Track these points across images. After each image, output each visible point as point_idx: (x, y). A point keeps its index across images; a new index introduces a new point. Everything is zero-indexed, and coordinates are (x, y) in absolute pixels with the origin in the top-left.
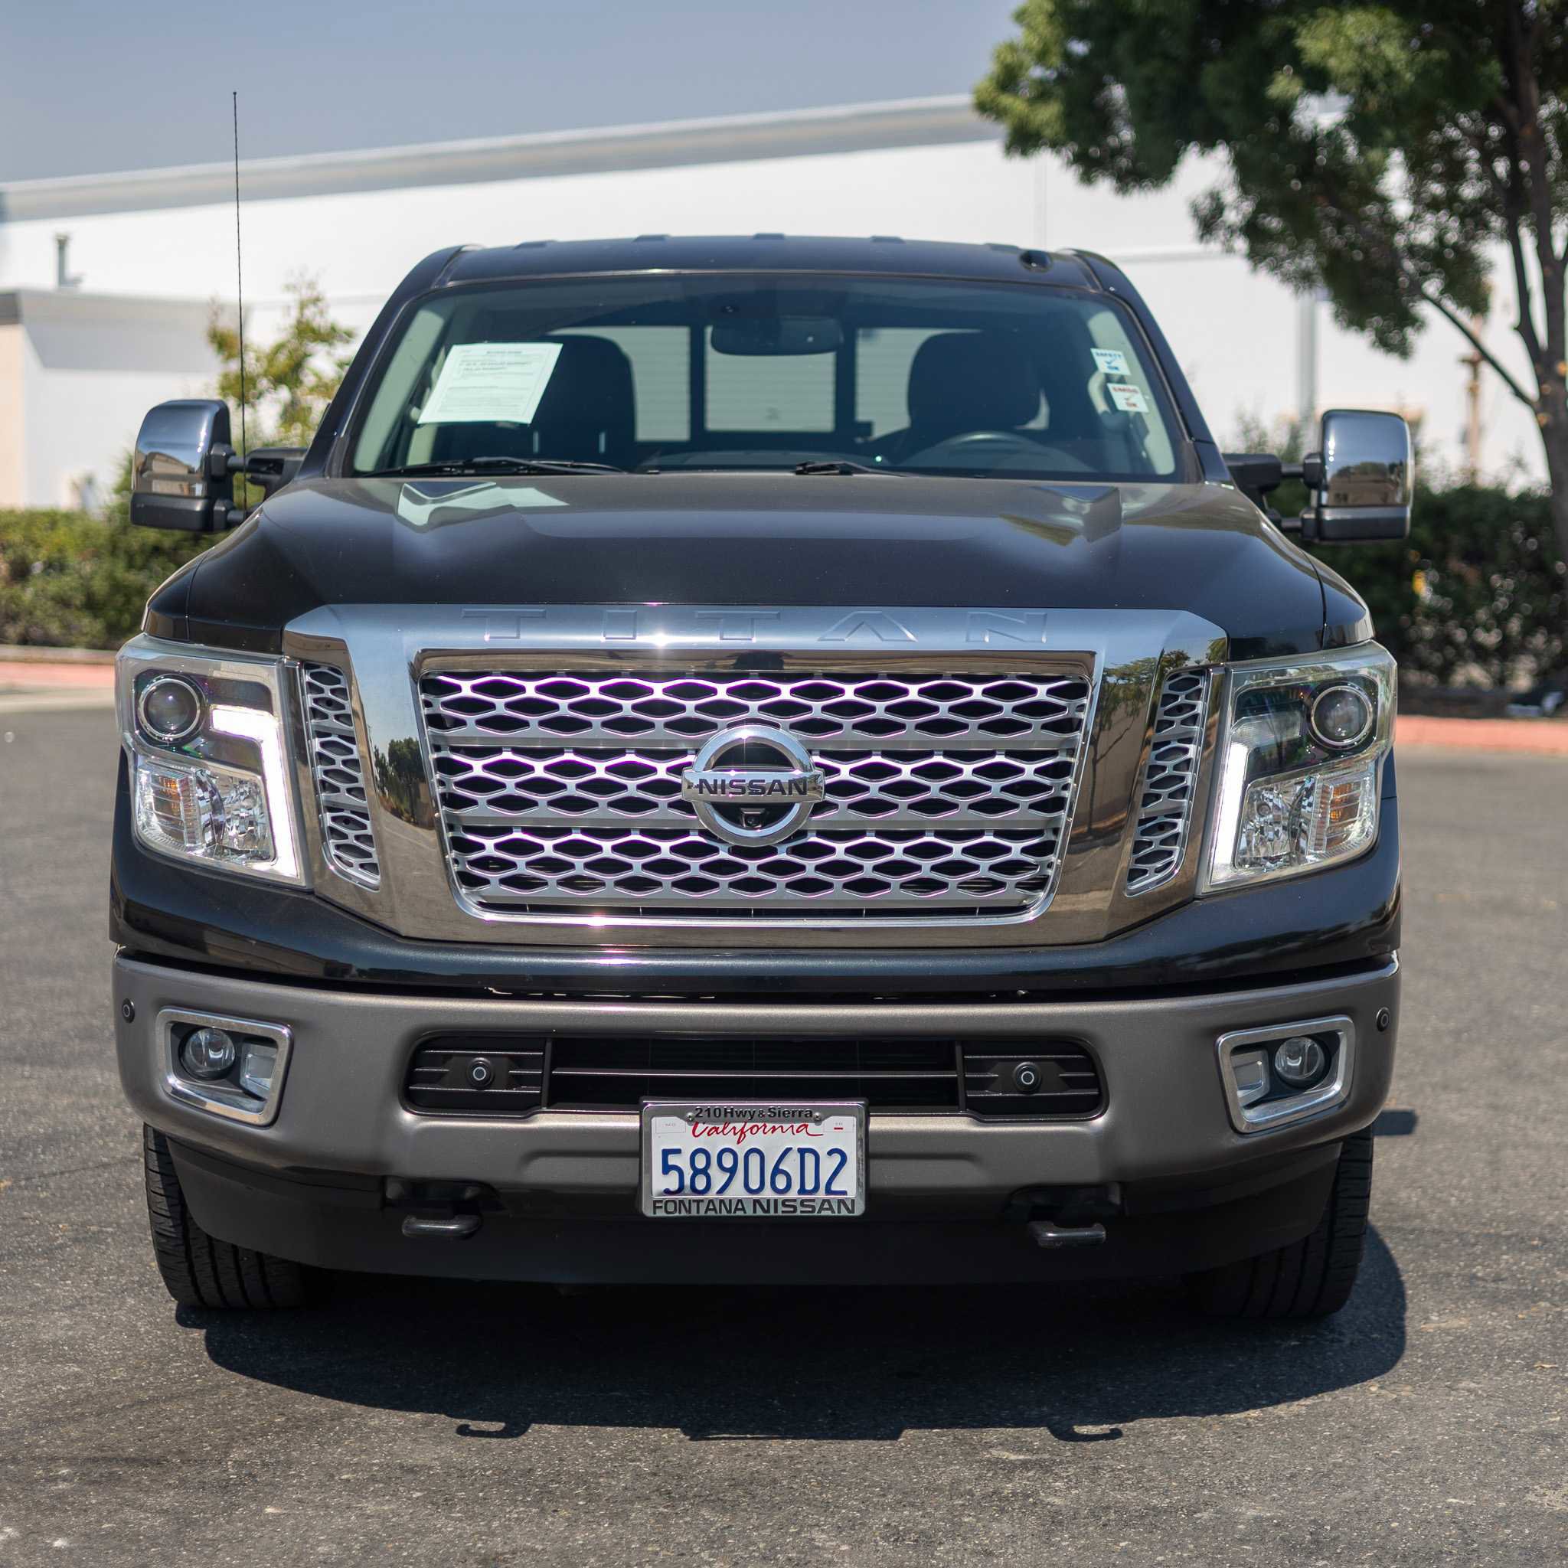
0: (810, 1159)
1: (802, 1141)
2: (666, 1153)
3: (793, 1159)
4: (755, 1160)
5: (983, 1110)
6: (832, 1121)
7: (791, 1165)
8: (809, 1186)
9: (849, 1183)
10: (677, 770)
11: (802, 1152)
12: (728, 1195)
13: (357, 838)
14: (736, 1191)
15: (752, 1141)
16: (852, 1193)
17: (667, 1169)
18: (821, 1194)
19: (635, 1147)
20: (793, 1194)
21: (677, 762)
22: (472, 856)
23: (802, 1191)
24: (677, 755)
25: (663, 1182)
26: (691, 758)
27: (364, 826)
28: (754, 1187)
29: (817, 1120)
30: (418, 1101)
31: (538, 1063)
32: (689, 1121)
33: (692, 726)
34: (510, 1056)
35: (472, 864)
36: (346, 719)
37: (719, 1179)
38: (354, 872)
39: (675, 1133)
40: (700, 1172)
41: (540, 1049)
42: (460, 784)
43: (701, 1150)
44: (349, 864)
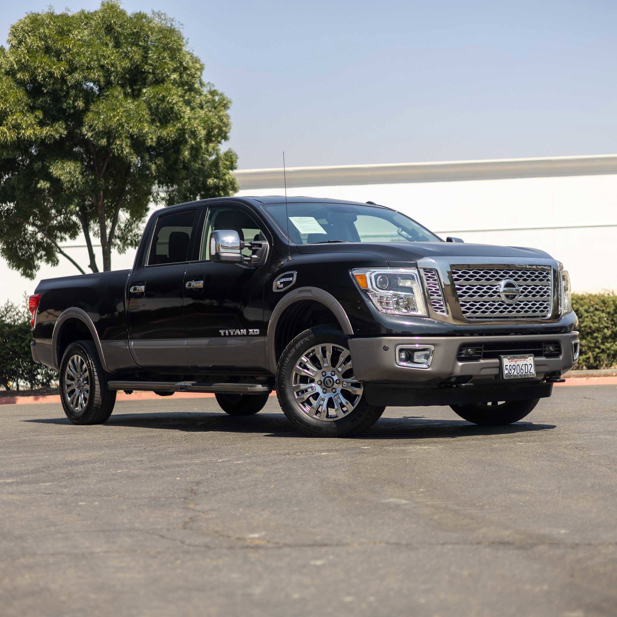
0: (526, 366)
1: (525, 363)
2: (506, 366)
3: (524, 366)
4: (518, 366)
5: (547, 356)
6: (529, 358)
7: (523, 368)
8: (526, 372)
9: (533, 371)
10: (497, 289)
11: (525, 364)
12: (514, 374)
13: (439, 305)
14: (515, 373)
15: (518, 363)
16: (533, 373)
17: (506, 369)
18: (529, 373)
19: (500, 367)
20: (524, 373)
21: (496, 287)
22: (465, 307)
23: (525, 373)
24: (496, 285)
25: (506, 372)
26: (499, 286)
27: (440, 303)
28: (518, 372)
29: (527, 358)
30: (460, 359)
31: (480, 349)
32: (508, 359)
33: (498, 280)
34: (476, 349)
35: (465, 309)
36: (435, 280)
37: (513, 371)
38: (439, 313)
39: (506, 362)
40: (510, 370)
41: (482, 346)
42: (462, 292)
43: (510, 365)
44: (437, 311)
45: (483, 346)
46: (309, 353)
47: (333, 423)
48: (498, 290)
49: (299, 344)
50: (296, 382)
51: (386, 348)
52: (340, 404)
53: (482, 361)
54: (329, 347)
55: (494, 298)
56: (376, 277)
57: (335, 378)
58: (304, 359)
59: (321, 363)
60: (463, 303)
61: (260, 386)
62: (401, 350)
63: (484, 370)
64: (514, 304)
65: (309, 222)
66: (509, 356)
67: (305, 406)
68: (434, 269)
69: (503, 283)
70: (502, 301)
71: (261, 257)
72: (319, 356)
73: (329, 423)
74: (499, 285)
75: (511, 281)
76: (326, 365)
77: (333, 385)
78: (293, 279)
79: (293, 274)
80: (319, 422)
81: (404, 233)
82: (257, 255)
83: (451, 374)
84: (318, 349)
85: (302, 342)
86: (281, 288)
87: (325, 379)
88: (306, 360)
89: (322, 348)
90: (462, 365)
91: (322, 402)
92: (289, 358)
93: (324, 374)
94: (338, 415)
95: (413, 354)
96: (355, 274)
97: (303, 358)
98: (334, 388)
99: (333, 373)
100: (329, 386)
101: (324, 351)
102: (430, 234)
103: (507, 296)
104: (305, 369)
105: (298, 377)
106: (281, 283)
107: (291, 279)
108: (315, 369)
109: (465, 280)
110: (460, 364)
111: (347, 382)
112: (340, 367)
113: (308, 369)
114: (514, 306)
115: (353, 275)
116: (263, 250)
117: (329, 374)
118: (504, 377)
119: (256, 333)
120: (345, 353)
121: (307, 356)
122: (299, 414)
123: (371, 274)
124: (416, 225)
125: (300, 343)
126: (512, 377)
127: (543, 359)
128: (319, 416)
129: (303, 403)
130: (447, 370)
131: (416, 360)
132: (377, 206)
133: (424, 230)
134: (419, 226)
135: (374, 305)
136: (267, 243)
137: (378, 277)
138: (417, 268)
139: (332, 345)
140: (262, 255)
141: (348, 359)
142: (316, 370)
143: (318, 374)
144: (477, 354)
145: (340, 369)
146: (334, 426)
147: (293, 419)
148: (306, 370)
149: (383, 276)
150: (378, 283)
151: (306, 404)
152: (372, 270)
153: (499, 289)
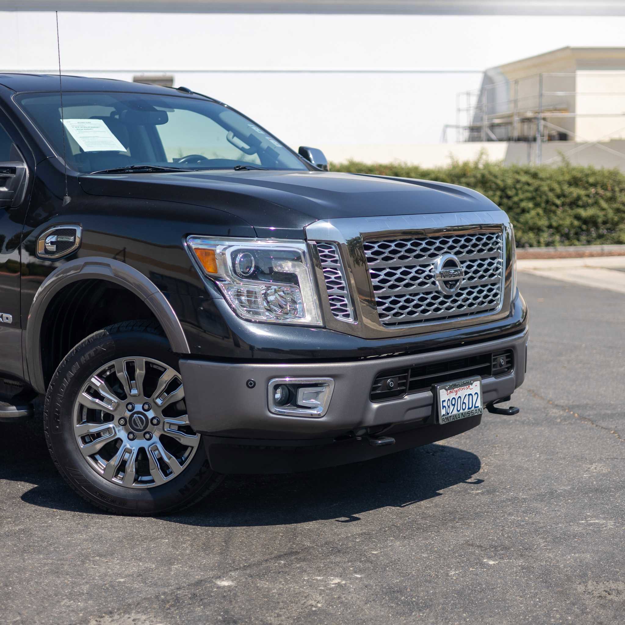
0: (471, 397)
1: (468, 392)
2: (443, 401)
3: (467, 397)
4: (459, 399)
5: (497, 374)
6: (474, 383)
7: (467, 400)
8: (470, 406)
9: (479, 404)
10: (430, 271)
11: (469, 395)
13: (341, 305)
14: (455, 412)
15: (459, 394)
16: (480, 407)
17: (443, 407)
18: (473, 408)
19: (434, 403)
20: (467, 410)
21: (430, 268)
22: (383, 307)
23: (469, 408)
24: (429, 265)
25: (443, 412)
26: (432, 267)
27: (343, 301)
28: (459, 409)
29: (472, 384)
30: (374, 398)
31: (405, 378)
32: (446, 390)
33: (433, 255)
34: (399, 377)
35: (384, 310)
36: (336, 261)
37: (452, 408)
38: (340, 318)
39: (444, 395)
40: (449, 407)
41: (407, 373)
42: (379, 282)
43: (449, 400)
44: (337, 315)
45: (410, 371)
46: (104, 371)
47: (147, 492)
48: (432, 274)
49: (87, 355)
50: (80, 421)
51: (251, 384)
52: (159, 459)
53: (407, 398)
54: (140, 362)
55: (426, 288)
56: (234, 255)
57: (150, 414)
58: (96, 381)
59: (126, 388)
60: (380, 300)
61: (14, 408)
62: (276, 387)
63: (409, 411)
64: (454, 295)
65: (94, 129)
66: (448, 384)
67: (96, 461)
68: (335, 242)
69: (439, 261)
70: (437, 292)
71: (15, 189)
72: (122, 375)
73: (140, 492)
74: (433, 264)
75: (452, 256)
76: (134, 392)
77: (145, 427)
78: (75, 238)
79: (75, 230)
80: (122, 489)
81: (236, 140)
82: (7, 187)
83: (361, 423)
84: (120, 364)
85: (92, 352)
86: (52, 253)
87: (132, 416)
88: (98, 384)
89: (128, 364)
90: (379, 409)
91: (127, 456)
92: (69, 380)
93: (130, 407)
94: (155, 480)
95: (296, 392)
96: (194, 247)
97: (93, 380)
98: (148, 432)
99: (146, 407)
100: (139, 428)
101: (131, 369)
102: (280, 146)
103: (446, 283)
104: (97, 398)
105: (85, 411)
106: (52, 243)
107: (72, 239)
108: (115, 399)
109: (384, 259)
110: (375, 406)
111: (171, 424)
112: (158, 397)
113: (102, 398)
114: (454, 297)
115: (189, 246)
116: (17, 180)
117: (139, 407)
118: (441, 422)
119: (6, 321)
120: (169, 374)
121: (100, 376)
122: (87, 475)
123: (225, 249)
124: (258, 130)
125: (89, 355)
126: (451, 420)
127: (491, 380)
128: (122, 479)
129: (93, 456)
130: (354, 418)
131: (300, 403)
132: (194, 95)
133: (271, 138)
134: (262, 132)
135: (230, 306)
136: (25, 166)
137: (236, 256)
138: (306, 240)
139: (145, 359)
140: (15, 186)
141: (174, 385)
142: (116, 401)
143: (120, 408)
144: (400, 385)
145: (159, 401)
146: (149, 497)
147: (75, 483)
148: (97, 401)
149: (247, 253)
150: (237, 266)
151: (98, 457)
152: (227, 243)
153: (434, 272)
